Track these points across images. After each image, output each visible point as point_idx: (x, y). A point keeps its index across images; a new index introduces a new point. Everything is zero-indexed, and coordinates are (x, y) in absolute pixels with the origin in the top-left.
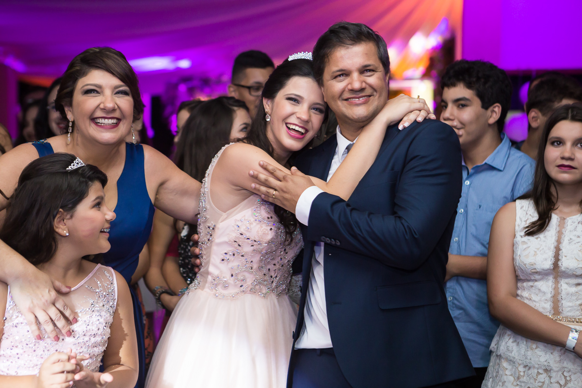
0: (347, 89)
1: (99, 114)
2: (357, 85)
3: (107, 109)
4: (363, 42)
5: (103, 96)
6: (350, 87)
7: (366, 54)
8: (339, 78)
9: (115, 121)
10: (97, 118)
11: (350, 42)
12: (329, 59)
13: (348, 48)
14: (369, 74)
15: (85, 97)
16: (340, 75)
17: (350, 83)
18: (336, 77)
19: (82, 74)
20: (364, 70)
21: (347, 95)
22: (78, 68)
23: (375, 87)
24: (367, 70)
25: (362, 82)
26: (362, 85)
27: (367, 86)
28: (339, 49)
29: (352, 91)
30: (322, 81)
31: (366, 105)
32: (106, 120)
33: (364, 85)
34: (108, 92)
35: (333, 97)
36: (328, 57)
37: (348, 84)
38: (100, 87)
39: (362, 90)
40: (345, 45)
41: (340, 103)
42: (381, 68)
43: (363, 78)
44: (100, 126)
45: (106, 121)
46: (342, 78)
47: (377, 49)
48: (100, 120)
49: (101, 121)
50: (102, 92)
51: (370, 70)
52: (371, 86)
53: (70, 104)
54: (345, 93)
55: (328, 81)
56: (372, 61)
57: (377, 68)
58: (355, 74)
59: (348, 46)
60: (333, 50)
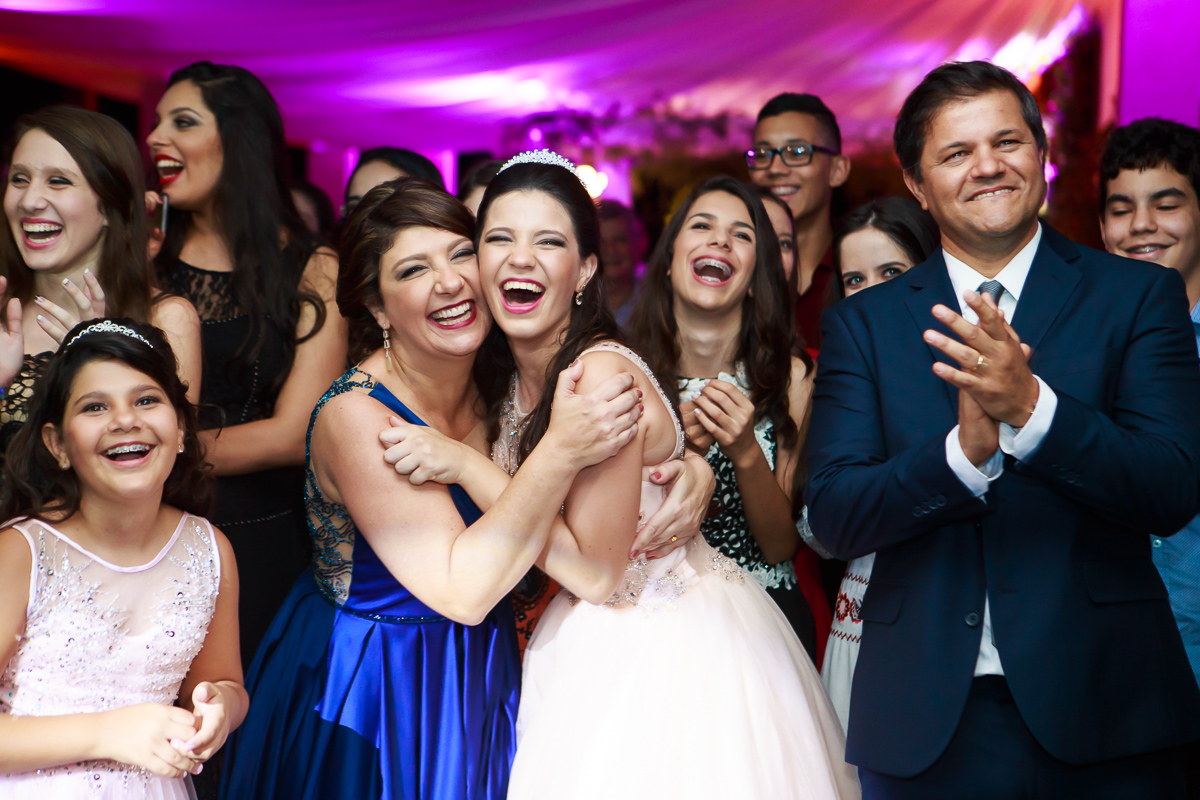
0: (969, 178)
1: (439, 303)
2: (989, 168)
3: (450, 291)
4: (993, 90)
5: (434, 270)
6: (975, 173)
7: (1001, 111)
8: (952, 160)
9: (466, 307)
10: (436, 312)
11: (969, 91)
12: (932, 128)
13: (966, 101)
14: (1008, 147)
15: (404, 284)
16: (954, 155)
17: (977, 166)
18: (947, 159)
19: (387, 243)
20: (998, 141)
21: (970, 188)
22: (373, 236)
23: (1022, 171)
24: (1005, 142)
25: (999, 161)
26: (998, 167)
27: (1008, 169)
28: (949, 106)
29: (982, 179)
30: (920, 171)
32: (454, 309)
33: (1002, 167)
34: (441, 261)
35: (945, 197)
36: (929, 122)
37: (972, 168)
38: (423, 257)
39: (999, 175)
40: (959, 97)
41: (959, 206)
42: (1029, 136)
43: (1000, 153)
44: (448, 328)
45: (455, 312)
46: (958, 158)
47: (1018, 103)
48: (444, 312)
49: (445, 314)
50: (431, 264)
51: (1011, 142)
52: (1014, 169)
53: (380, 301)
54: (965, 185)
55: (931, 167)
56: (1014, 123)
57: (1022, 137)
58: (984, 149)
59: (967, 98)
60: (938, 109)
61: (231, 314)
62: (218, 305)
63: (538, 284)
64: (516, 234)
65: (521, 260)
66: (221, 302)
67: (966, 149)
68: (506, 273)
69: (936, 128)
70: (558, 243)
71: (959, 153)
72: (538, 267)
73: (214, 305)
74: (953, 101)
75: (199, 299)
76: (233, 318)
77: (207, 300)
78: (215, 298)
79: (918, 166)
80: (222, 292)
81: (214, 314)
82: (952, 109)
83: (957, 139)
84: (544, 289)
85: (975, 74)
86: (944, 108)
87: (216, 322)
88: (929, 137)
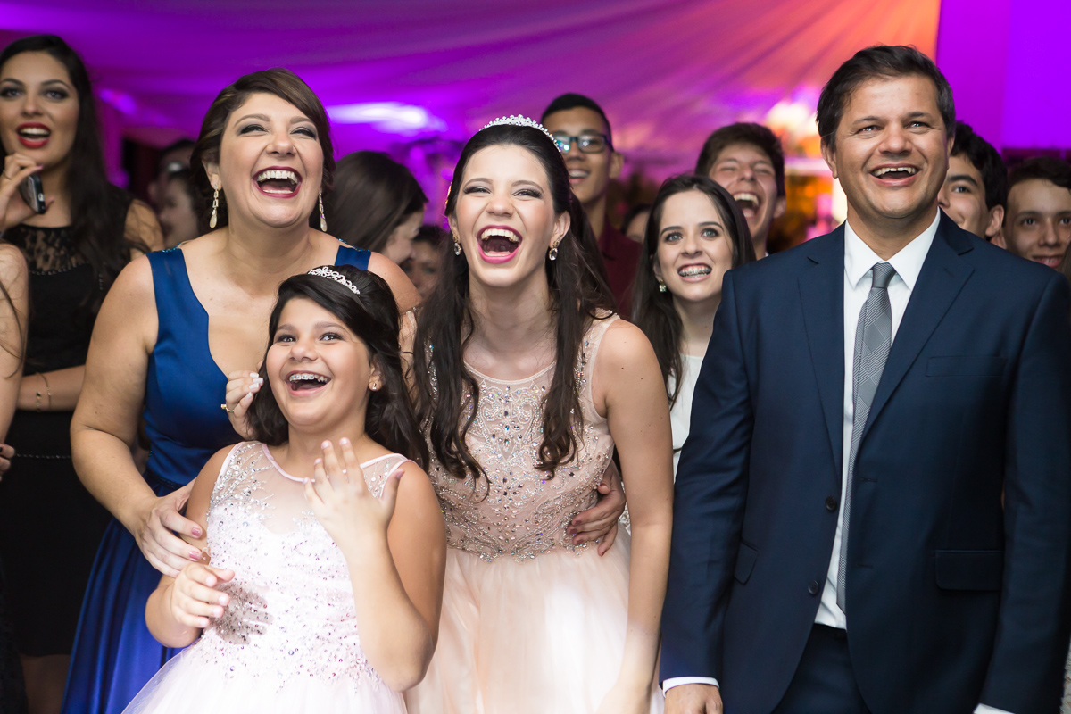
0: (877, 152)
1: (265, 163)
2: (896, 144)
4: (914, 74)
6: (883, 147)
7: (917, 94)
8: (864, 133)
10: (262, 172)
11: (892, 71)
12: (850, 101)
13: (887, 80)
14: (919, 129)
15: (242, 140)
16: (867, 128)
17: (885, 141)
18: (860, 131)
19: (237, 103)
20: (908, 122)
21: (875, 161)
22: (230, 97)
23: (928, 155)
24: (915, 123)
25: (907, 140)
26: (905, 145)
27: (914, 149)
28: (870, 83)
29: (888, 153)
30: (834, 140)
31: (908, 188)
33: (908, 146)
35: (852, 165)
36: (849, 94)
37: (881, 143)
38: (267, 119)
39: (904, 153)
40: (880, 75)
41: (862, 178)
42: (939, 122)
43: (909, 132)
46: (869, 132)
47: (936, 89)
48: (268, 174)
51: (921, 124)
52: (920, 151)
54: (872, 158)
55: (844, 137)
56: (927, 108)
57: (933, 121)
58: (894, 127)
59: (888, 77)
60: (859, 84)
61: (69, 264)
62: (56, 257)
63: (516, 233)
64: (494, 184)
65: (499, 207)
66: (57, 254)
67: (877, 125)
68: (485, 221)
69: (854, 101)
70: (535, 194)
71: (871, 127)
72: (516, 215)
73: (51, 258)
74: (873, 78)
75: (35, 252)
76: (72, 267)
77: (43, 253)
78: (51, 251)
79: (834, 134)
80: (57, 245)
81: (54, 264)
82: (872, 85)
83: (871, 113)
84: (521, 238)
85: (899, 57)
86: (865, 83)
87: (57, 271)
88: (846, 109)
